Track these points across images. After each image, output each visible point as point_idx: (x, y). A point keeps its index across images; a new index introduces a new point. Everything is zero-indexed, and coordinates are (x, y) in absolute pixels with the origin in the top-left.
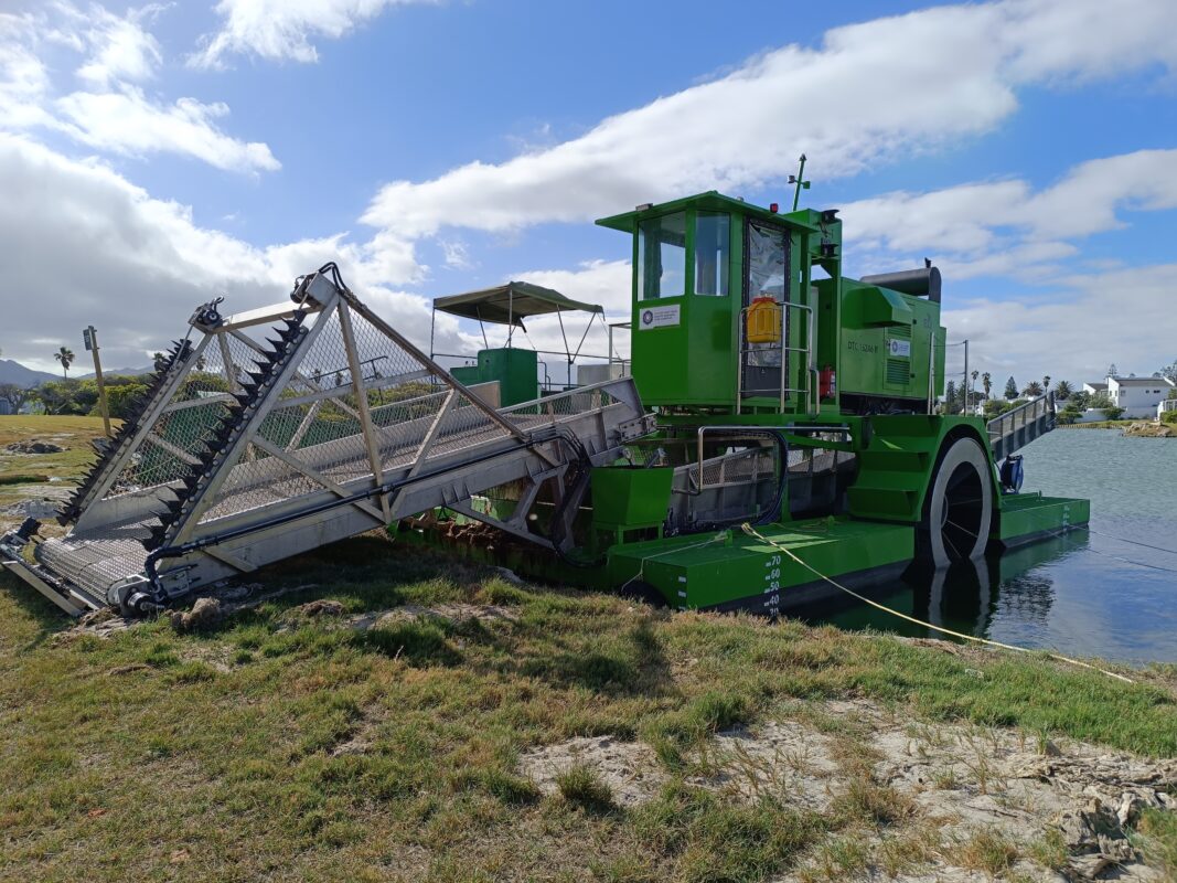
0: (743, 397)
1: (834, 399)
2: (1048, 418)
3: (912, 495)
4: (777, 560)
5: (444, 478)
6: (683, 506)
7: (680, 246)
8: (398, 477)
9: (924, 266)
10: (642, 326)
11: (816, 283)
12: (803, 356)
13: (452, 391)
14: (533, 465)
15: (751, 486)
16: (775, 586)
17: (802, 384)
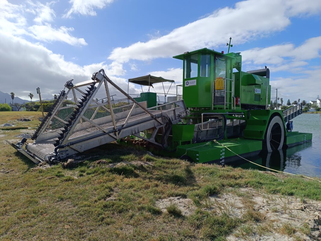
0: (214, 105)
1: (239, 105)
2: (300, 111)
3: (261, 132)
4: (224, 150)
5: (133, 127)
6: (197, 135)
7: (196, 63)
8: (121, 127)
9: (265, 68)
10: (186, 86)
11: (234, 73)
12: (231, 93)
13: (134, 104)
14: (156, 124)
15: (216, 129)
16: (223, 157)
17: (230, 101)
